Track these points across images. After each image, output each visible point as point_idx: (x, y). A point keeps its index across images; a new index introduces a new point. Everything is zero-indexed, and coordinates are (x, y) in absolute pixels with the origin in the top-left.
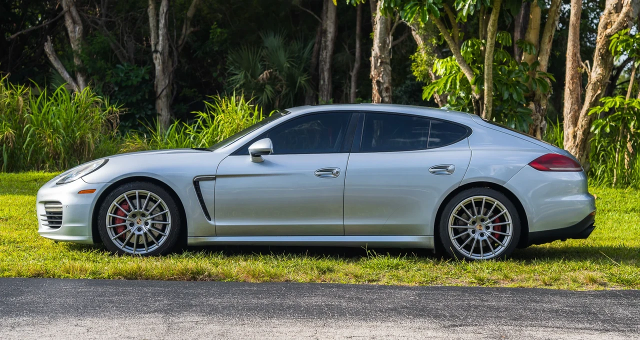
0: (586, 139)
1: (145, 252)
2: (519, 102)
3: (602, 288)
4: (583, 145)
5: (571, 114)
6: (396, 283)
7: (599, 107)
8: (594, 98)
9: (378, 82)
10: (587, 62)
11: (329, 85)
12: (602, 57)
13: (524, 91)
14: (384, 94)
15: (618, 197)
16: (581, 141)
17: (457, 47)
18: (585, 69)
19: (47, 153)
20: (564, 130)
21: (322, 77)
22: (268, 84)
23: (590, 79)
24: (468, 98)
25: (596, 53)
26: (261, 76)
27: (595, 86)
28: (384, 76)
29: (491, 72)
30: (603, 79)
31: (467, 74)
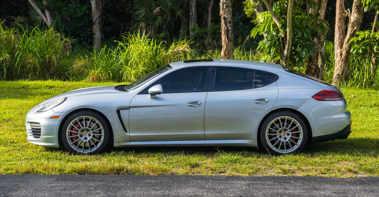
0: (348, 56)
1: (89, 152)
2: (308, 39)
3: (354, 176)
4: (346, 59)
5: (339, 41)
6: (235, 174)
7: (356, 37)
8: (352, 32)
9: (224, 18)
10: (349, 9)
11: (195, 15)
12: (357, 7)
13: (310, 31)
14: (228, 25)
15: (366, 96)
16: (345, 57)
17: (271, 6)
18: (347, 15)
19: (30, 68)
20: (335, 50)
21: (191, 11)
22: (159, 15)
23: (350, 20)
24: (277, 36)
25: (354, 5)
26: (155, 10)
27: (353, 25)
28: (228, 14)
29: (291, 22)
30: (358, 20)
31: (277, 22)
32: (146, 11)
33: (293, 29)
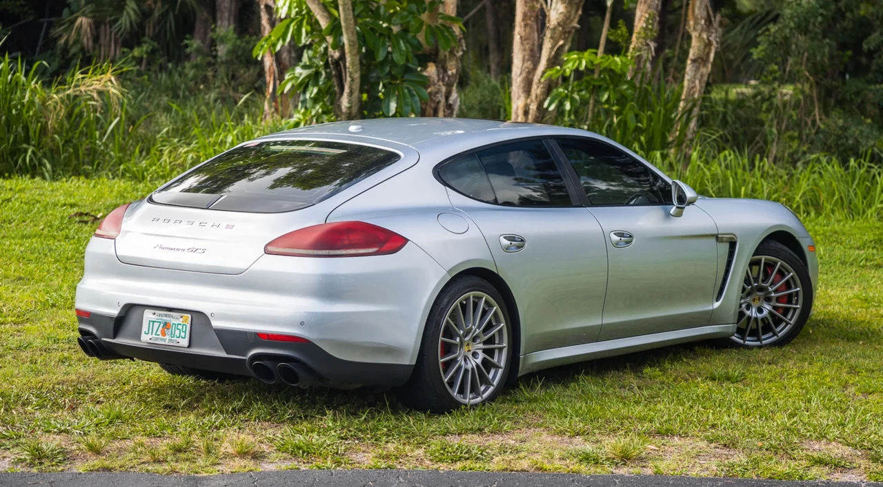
5: (522, 77)
7: (559, 67)
13: (412, 45)
16: (534, 119)
20: (513, 100)
23: (549, 21)
27: (555, 33)
29: (351, 17)
30: (568, 21)
31: (318, 17)
33: (364, 37)
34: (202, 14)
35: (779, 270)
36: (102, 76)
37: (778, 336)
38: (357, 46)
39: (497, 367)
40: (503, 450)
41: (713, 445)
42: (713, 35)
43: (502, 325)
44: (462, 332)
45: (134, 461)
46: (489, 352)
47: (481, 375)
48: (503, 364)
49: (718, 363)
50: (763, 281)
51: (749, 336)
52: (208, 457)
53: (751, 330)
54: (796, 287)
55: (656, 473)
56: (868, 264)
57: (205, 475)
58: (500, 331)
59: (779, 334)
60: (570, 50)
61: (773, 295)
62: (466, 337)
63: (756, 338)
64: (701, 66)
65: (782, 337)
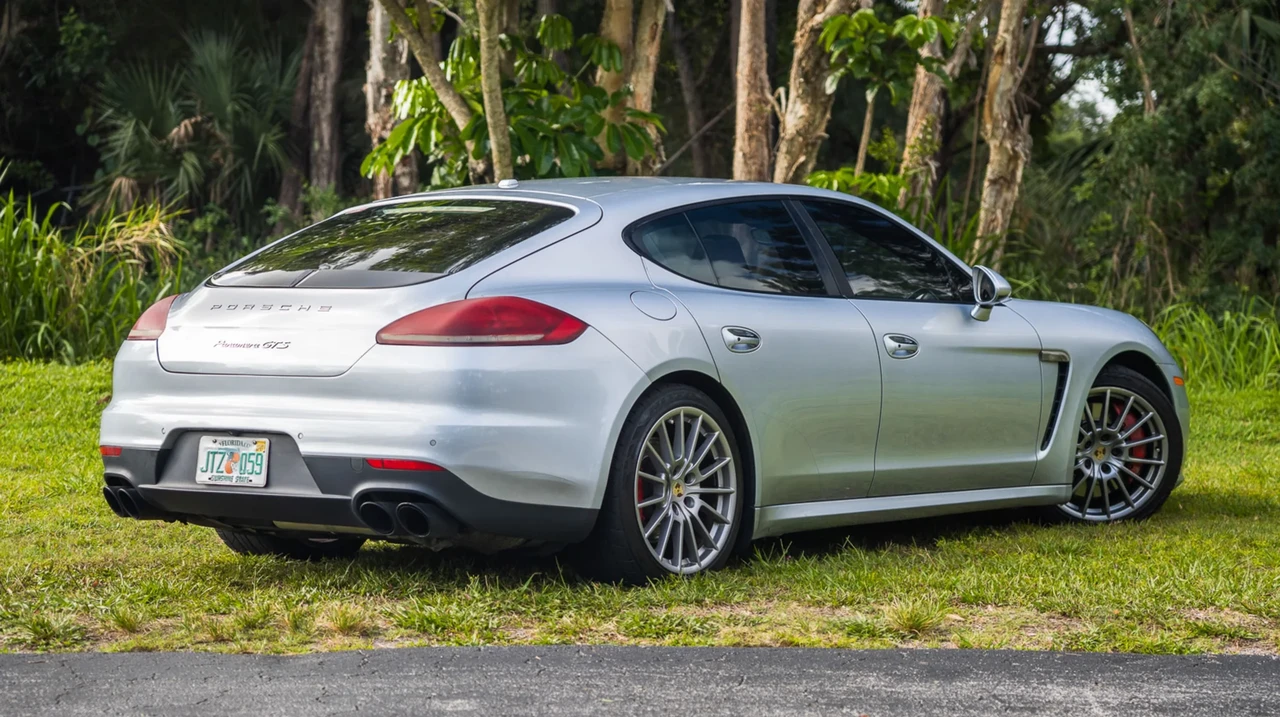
10: (781, 90)
11: (332, 151)
12: (806, 79)
13: (588, 153)
14: (399, 170)
21: (316, 136)
22: (190, 149)
23: (784, 129)
25: (794, 69)
26: (175, 130)
27: (793, 146)
29: (501, 109)
30: (811, 129)
31: (454, 114)
32: (138, 132)
33: (519, 140)
34: (291, 170)
35: (1132, 408)
36: (146, 224)
37: (1133, 507)
38: (509, 153)
39: (721, 522)
40: (732, 621)
41: (1045, 614)
42: (1020, 144)
43: (728, 459)
44: (669, 466)
45: (186, 640)
46: (710, 499)
47: (698, 532)
48: (730, 517)
49: (1047, 537)
50: (1109, 425)
51: (1090, 507)
52: (295, 633)
53: (1093, 499)
54: (1158, 433)
55: (962, 647)
56: (1258, 438)
57: (291, 654)
58: (725, 469)
59: (1135, 504)
60: (815, 170)
61: (1124, 445)
62: (674, 474)
63: (1100, 511)
64: (1004, 189)
65: (1140, 508)
